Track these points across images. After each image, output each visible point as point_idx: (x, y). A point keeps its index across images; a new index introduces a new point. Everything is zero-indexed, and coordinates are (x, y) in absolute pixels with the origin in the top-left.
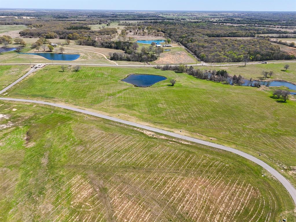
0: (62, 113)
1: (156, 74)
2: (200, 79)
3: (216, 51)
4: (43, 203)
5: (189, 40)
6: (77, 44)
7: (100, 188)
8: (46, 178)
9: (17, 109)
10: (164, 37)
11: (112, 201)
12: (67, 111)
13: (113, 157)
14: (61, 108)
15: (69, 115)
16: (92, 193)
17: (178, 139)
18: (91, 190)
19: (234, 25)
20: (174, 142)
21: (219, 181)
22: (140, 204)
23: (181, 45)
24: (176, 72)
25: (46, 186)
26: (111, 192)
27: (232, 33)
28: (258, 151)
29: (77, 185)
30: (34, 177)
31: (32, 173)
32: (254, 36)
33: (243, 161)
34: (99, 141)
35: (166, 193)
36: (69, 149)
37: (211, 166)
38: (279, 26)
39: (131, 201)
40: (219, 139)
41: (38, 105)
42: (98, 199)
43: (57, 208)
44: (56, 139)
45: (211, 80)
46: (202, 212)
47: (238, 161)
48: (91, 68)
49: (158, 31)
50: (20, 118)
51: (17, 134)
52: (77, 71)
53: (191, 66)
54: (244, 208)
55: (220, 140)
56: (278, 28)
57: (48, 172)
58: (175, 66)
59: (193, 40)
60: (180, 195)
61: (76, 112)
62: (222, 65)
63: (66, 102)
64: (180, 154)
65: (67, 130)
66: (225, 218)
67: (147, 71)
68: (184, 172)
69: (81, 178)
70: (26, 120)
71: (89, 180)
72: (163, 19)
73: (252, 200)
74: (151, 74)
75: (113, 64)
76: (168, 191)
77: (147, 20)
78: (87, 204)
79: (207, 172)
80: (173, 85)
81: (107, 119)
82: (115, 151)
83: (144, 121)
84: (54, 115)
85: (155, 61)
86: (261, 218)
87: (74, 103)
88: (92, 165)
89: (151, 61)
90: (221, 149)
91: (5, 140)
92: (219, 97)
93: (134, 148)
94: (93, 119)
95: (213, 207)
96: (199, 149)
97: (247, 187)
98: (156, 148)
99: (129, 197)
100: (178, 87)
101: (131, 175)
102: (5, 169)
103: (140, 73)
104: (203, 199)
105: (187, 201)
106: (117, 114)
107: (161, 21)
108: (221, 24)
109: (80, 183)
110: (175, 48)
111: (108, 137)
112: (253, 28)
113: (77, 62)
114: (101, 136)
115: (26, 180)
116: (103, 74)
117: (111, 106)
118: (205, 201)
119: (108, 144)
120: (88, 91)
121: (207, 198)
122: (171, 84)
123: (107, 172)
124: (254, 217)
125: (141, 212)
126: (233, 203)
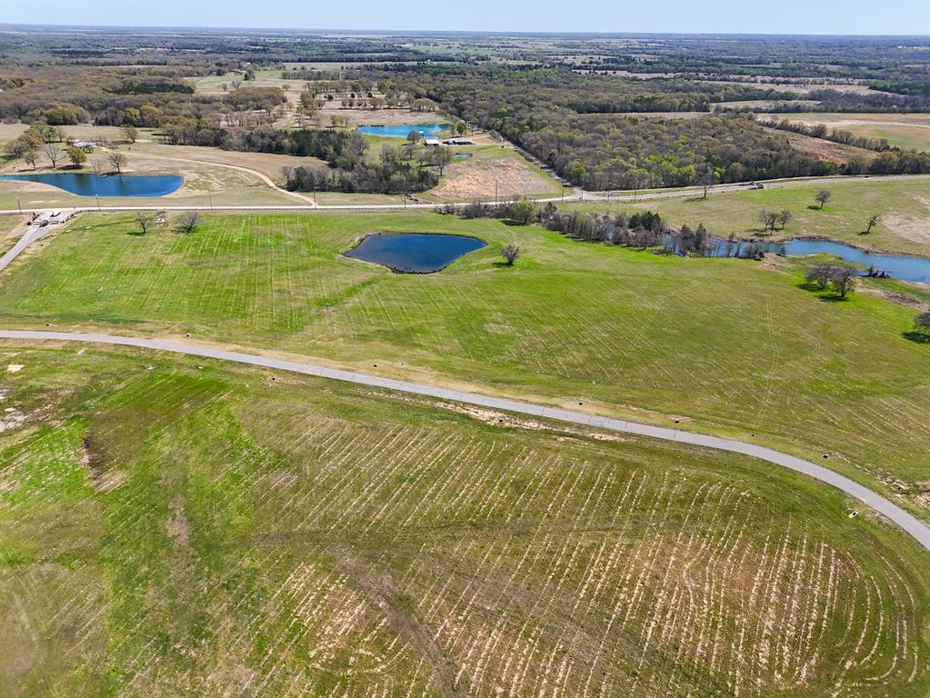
0: (185, 372)
1: (448, 232)
2: (585, 243)
3: (614, 156)
4: (216, 664)
5: (524, 122)
6: (161, 142)
7: (387, 599)
8: (201, 583)
9: (22, 366)
10: (439, 113)
11: (438, 635)
12: (199, 362)
13: (399, 497)
14: (174, 353)
15: (209, 376)
16: (367, 617)
17: (579, 426)
18: (360, 607)
19: (640, 76)
20: (571, 436)
21: (737, 541)
22: (527, 635)
23: (502, 139)
24: (507, 223)
25: (208, 610)
26: (428, 605)
27: (641, 100)
28: (817, 444)
29: (312, 597)
30: (158, 583)
31: (148, 573)
32: (706, 110)
33: (783, 479)
34: (338, 450)
35: (596, 593)
36: (247, 485)
37: (701, 501)
38: (768, 78)
39: (499, 629)
40: (698, 419)
41: (92, 349)
42: (394, 634)
43: (268, 677)
44: (195, 454)
45: (617, 242)
46: (717, 638)
47: (772, 480)
48: (234, 217)
49: (418, 96)
50: (45, 395)
51: (52, 449)
52: (189, 230)
53: (550, 203)
54: (829, 615)
55: (701, 421)
56: (763, 82)
57: (199, 564)
58: (498, 203)
59: (534, 124)
60: (638, 595)
61: (231, 362)
62: (638, 197)
63: (187, 332)
64: (601, 474)
65: (221, 422)
66: (786, 649)
67: (417, 221)
68: (627, 525)
69: (317, 575)
70: (67, 400)
71: (344, 578)
72: (422, 57)
73: (844, 589)
74: (432, 231)
75: (303, 205)
76: (599, 586)
77: (371, 60)
78: (361, 651)
79: (694, 518)
80: (510, 264)
81: (339, 381)
82: (400, 479)
83: (461, 379)
84: (160, 378)
85: (434, 191)
86: (883, 639)
87: (216, 335)
88: (340, 528)
89: (420, 190)
90: (713, 449)
91: (16, 472)
92: (656, 294)
93: (458, 464)
94: (294, 382)
95: (742, 620)
96: (651, 452)
97: (819, 552)
98: (524, 458)
99: (489, 618)
100: (527, 268)
101: (472, 549)
102: (48, 567)
103: (397, 228)
104: (709, 600)
105: (665, 610)
106: (368, 363)
107: (415, 63)
108: (599, 72)
109: (319, 589)
110: (484, 148)
111: (364, 436)
112: (696, 84)
113: (182, 200)
114: (338, 436)
115: (133, 597)
116: (279, 237)
117: (341, 339)
118: (717, 606)
119: (370, 458)
120: (246, 295)
121: (718, 597)
122: (506, 260)
123: (396, 545)
124: (863, 635)
125: (537, 658)
126: (795, 603)
